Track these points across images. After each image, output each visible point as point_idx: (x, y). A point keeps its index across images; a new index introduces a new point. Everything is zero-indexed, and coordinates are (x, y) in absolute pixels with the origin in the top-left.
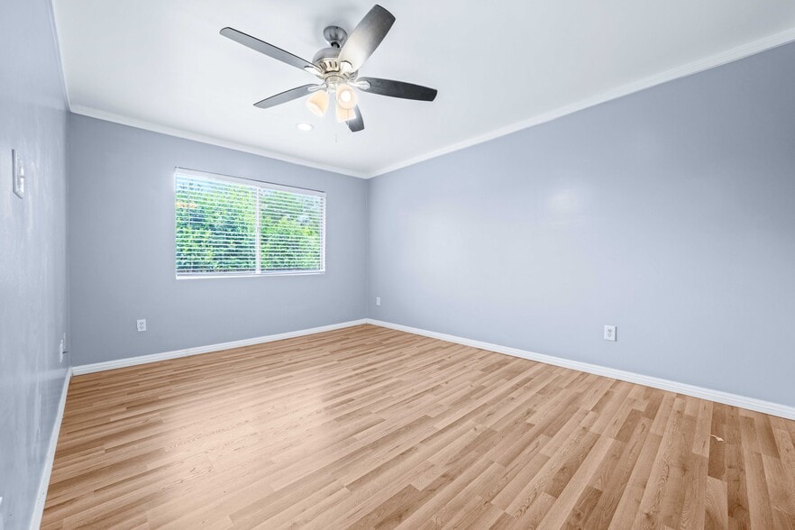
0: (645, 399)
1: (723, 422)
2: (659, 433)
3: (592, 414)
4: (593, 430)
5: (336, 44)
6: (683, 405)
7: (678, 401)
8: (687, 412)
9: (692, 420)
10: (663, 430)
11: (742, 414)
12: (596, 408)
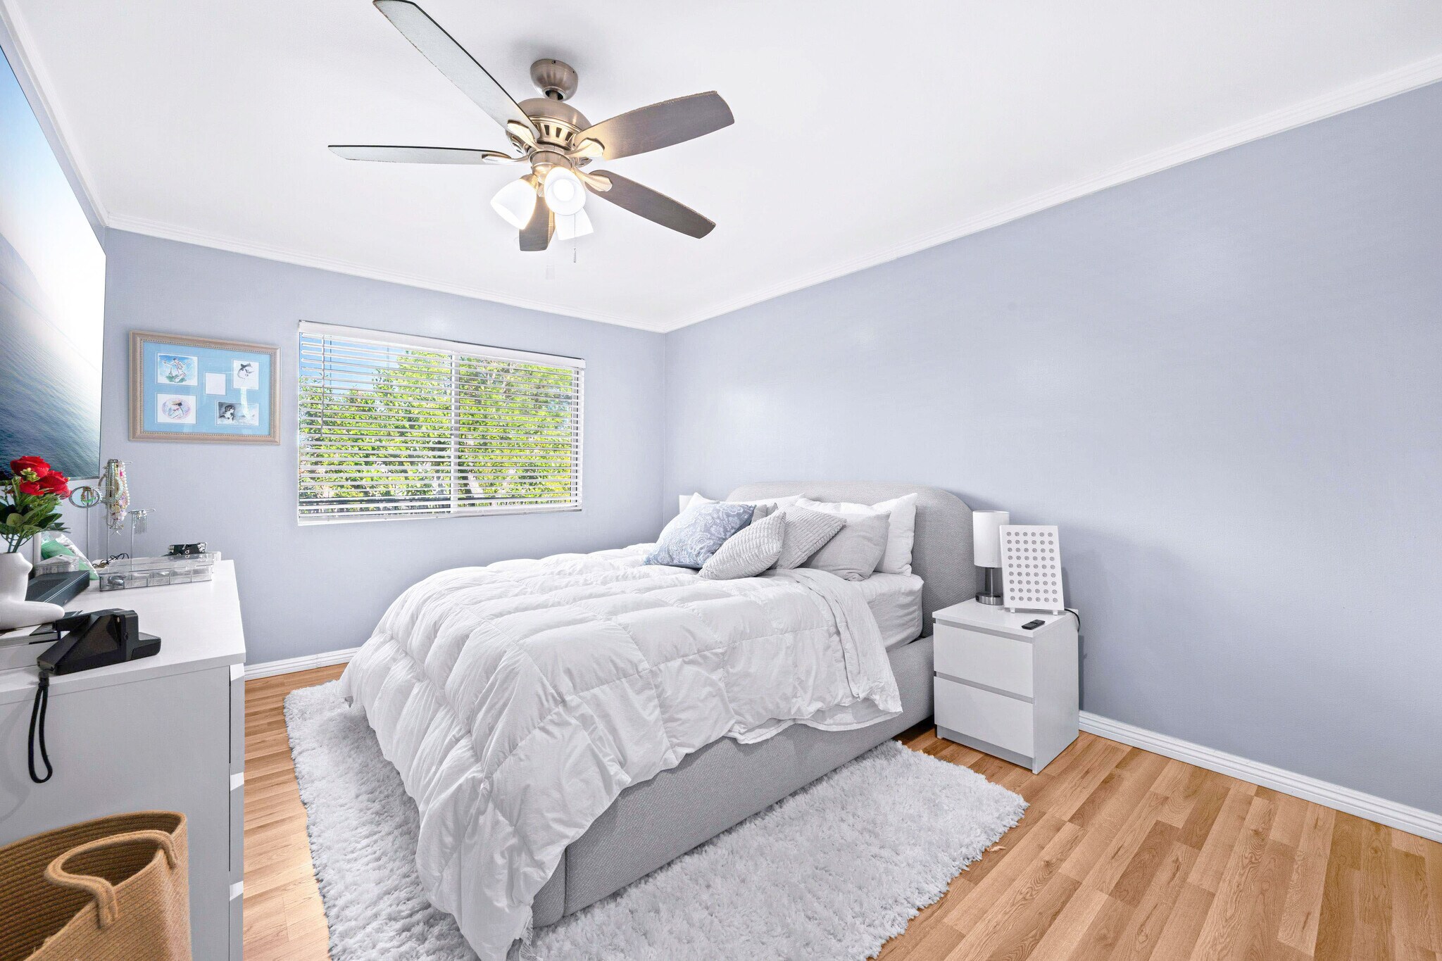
0: (1187, 797)
1: (1355, 865)
2: (1207, 885)
3: (1069, 829)
4: (1067, 869)
5: (554, 91)
6: (1269, 816)
7: (1258, 803)
8: (1276, 834)
9: (1285, 854)
10: (1219, 876)
11: (1398, 844)
12: (1080, 817)
